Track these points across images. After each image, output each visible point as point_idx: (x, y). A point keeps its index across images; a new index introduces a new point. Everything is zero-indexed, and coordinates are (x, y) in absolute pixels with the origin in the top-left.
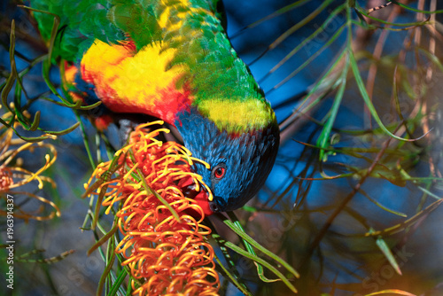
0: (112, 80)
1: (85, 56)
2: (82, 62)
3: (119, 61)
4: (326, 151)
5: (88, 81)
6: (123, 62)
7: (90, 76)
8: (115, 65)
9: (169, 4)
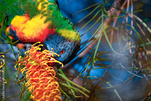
0: (23, 29)
1: (12, 22)
2: (11, 24)
3: (25, 22)
4: (95, 59)
5: (14, 30)
6: (26, 22)
7: (15, 29)
8: (24, 23)
9: (41, 1)
